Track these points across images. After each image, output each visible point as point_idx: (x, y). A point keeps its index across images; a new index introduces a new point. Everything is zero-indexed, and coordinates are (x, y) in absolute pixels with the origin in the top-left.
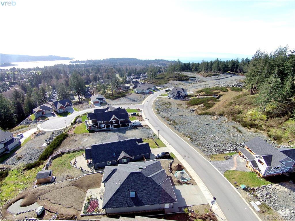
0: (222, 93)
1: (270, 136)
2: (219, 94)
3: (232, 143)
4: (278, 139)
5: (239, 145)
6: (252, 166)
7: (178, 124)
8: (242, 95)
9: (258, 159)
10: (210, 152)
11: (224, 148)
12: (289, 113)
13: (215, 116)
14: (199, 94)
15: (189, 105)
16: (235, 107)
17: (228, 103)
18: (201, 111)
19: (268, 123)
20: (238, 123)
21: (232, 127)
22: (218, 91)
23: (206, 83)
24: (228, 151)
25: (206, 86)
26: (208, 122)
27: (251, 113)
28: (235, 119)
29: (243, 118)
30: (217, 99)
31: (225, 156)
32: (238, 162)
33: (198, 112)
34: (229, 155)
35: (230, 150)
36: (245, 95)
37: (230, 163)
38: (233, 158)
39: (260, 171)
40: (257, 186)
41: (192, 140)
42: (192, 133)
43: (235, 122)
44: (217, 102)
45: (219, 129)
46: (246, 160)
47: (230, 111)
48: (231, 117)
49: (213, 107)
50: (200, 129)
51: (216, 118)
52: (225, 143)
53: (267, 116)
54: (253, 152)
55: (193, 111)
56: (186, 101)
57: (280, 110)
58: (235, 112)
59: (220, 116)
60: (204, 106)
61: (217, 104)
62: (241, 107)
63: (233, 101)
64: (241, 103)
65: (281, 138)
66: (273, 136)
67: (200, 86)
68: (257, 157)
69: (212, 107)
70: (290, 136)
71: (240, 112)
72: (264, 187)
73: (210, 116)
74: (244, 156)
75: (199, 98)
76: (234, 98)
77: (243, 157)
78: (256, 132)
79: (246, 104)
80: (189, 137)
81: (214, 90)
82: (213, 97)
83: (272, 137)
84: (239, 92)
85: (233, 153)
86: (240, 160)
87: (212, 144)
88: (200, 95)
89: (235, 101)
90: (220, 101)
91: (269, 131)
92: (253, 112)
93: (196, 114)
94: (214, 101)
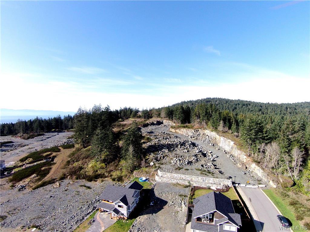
0: (54, 154)
1: (114, 180)
2: (51, 156)
3: (88, 204)
4: (120, 179)
5: (95, 202)
6: (116, 215)
7: (6, 217)
8: (76, 151)
9: (117, 205)
10: (70, 228)
11: (83, 215)
12: (119, 155)
13: (56, 183)
14: (24, 163)
15: (14, 182)
16: (74, 165)
17: (65, 163)
18: (36, 183)
19: (108, 169)
20: (84, 180)
21: (79, 187)
22: (49, 153)
23: (30, 146)
24: (88, 214)
25: (32, 150)
26: (51, 194)
27: (91, 165)
28: (80, 177)
29: (87, 173)
30: (52, 162)
31: (89, 222)
32: (103, 220)
33: (31, 187)
34: (91, 218)
35: (90, 212)
36: (79, 150)
37: (96, 226)
38: (96, 218)
39: (123, 214)
40: (128, 230)
41: (39, 229)
42: (34, 219)
43: (81, 180)
44: (52, 166)
45: (67, 196)
46: (108, 213)
47: (71, 171)
48: (74, 177)
49: (50, 173)
50: (44, 207)
51: (58, 184)
52: (81, 208)
53: (105, 163)
54: (110, 201)
55: (23, 188)
56: (7, 178)
57: (111, 155)
58: (77, 170)
59: (63, 181)
60: (37, 176)
61: (54, 168)
62: (80, 162)
63: (69, 159)
64: (78, 158)
65: (122, 177)
66: (116, 178)
67: (23, 151)
68: (115, 203)
69: (48, 173)
70: (127, 173)
71: (81, 168)
72: (133, 227)
73: (50, 185)
74: (105, 209)
75: (26, 168)
76: (69, 156)
77: (104, 211)
78: (102, 181)
79: (83, 158)
80: (33, 227)
81: (44, 153)
82: (45, 161)
83: (116, 180)
84: (72, 149)
85: (94, 214)
86: (103, 216)
87: (68, 217)
88: (27, 164)
89: (72, 159)
90: (55, 163)
91: (111, 176)
92: (93, 165)
93: (31, 189)
94: (48, 165)
